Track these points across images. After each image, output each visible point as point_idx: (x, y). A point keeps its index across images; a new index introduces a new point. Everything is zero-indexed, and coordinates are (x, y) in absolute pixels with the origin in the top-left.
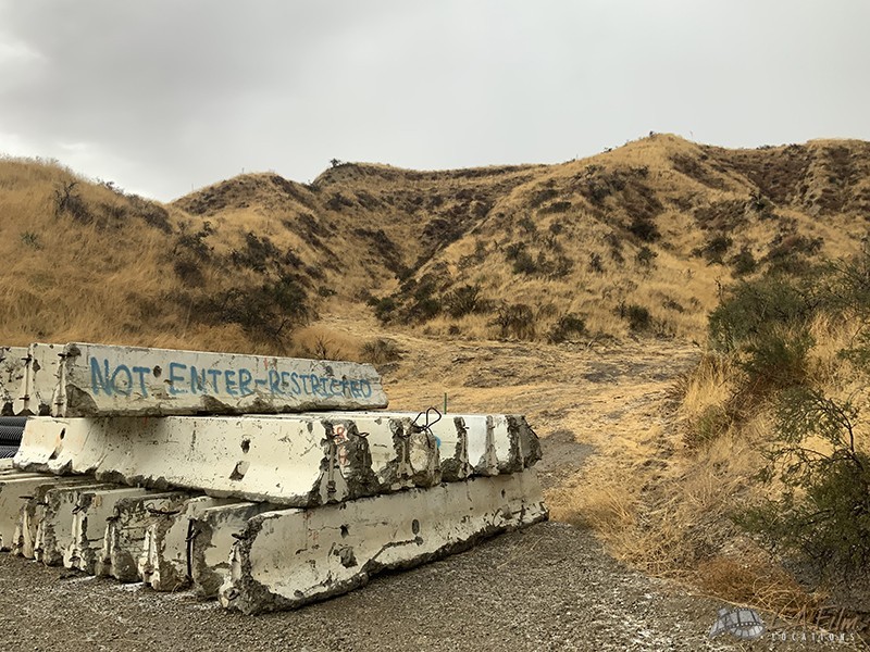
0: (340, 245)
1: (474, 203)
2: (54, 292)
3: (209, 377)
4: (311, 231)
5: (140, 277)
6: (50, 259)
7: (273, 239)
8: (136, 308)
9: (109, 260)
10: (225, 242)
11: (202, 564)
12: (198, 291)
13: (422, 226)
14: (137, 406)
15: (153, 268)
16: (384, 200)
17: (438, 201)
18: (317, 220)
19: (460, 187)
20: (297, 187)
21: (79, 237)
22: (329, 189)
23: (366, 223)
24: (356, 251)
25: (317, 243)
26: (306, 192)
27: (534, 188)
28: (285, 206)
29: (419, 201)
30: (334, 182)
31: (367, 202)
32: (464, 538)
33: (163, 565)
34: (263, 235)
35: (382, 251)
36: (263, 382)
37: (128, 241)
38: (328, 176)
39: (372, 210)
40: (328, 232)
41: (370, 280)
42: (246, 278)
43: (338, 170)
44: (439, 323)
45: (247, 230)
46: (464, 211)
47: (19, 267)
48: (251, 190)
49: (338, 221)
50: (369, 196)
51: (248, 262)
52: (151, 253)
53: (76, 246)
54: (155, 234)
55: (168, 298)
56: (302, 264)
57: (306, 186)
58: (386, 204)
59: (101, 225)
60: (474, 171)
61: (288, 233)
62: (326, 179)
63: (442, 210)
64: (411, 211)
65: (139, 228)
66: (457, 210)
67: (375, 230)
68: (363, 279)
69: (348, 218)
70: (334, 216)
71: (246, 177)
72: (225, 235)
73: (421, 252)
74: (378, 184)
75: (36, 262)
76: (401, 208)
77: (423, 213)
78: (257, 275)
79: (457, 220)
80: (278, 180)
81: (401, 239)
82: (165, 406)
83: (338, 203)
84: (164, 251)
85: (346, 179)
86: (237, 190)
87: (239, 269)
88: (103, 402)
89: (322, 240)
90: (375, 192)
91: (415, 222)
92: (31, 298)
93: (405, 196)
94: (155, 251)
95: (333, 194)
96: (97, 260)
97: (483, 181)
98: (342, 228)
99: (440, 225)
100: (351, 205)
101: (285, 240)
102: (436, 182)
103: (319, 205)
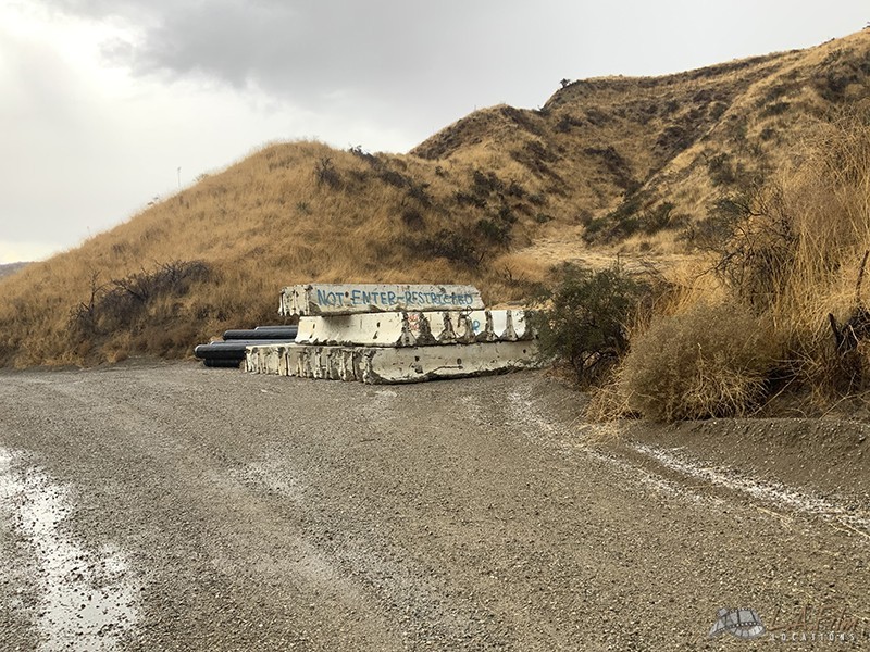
0: (566, 168)
1: (713, 104)
2: (320, 245)
3: (372, 296)
4: (537, 159)
5: (377, 228)
6: (315, 221)
7: (499, 173)
8: (373, 251)
9: (355, 217)
10: (454, 183)
11: (358, 369)
12: (419, 234)
13: (655, 136)
14: (338, 310)
15: (385, 219)
16: (615, 114)
17: (674, 107)
18: (544, 146)
19: (698, 88)
20: (527, 114)
21: (334, 202)
22: (559, 111)
23: (595, 141)
24: (584, 172)
25: (544, 170)
26: (537, 118)
27: (774, 82)
28: (514, 136)
29: (653, 110)
30: (564, 102)
31: (597, 118)
32: (490, 369)
33: (347, 371)
34: (490, 170)
35: (612, 169)
36: (402, 298)
37: (369, 199)
38: (558, 98)
39: (602, 127)
40: (555, 157)
41: (597, 200)
42: (469, 215)
43: (569, 88)
44: (634, 242)
45: (476, 168)
46: (702, 114)
47: (297, 229)
48: (483, 126)
49: (567, 144)
50: (599, 113)
51: (470, 200)
52: (385, 207)
53: (333, 209)
54: (389, 190)
55: (398, 241)
56: (524, 193)
57: (535, 112)
58: (617, 118)
59: (349, 190)
60: (714, 69)
61: (514, 164)
62: (556, 100)
63: (677, 116)
64: (645, 122)
65: (377, 187)
66: (694, 114)
67: (604, 147)
68: (589, 200)
69: (577, 139)
70: (563, 138)
71: (478, 114)
72: (455, 176)
73: (653, 164)
74: (609, 98)
75: (307, 224)
76: (633, 120)
77: (657, 122)
78: (479, 211)
79: (694, 125)
80: (508, 111)
81: (632, 153)
82: (351, 310)
83: (567, 125)
84: (395, 205)
85: (576, 98)
86: (471, 127)
87: (463, 207)
88: (324, 309)
89: (549, 165)
90: (605, 107)
91: (649, 132)
92: (306, 250)
93: (639, 106)
94: (388, 205)
95: (562, 116)
96: (348, 218)
97: (723, 78)
98: (570, 150)
99: (674, 132)
100: (580, 125)
101: (511, 171)
102: (672, 86)
103: (548, 129)
